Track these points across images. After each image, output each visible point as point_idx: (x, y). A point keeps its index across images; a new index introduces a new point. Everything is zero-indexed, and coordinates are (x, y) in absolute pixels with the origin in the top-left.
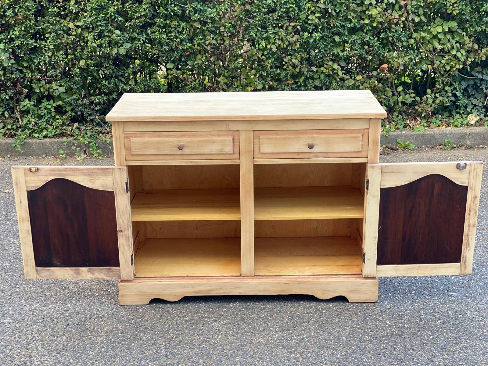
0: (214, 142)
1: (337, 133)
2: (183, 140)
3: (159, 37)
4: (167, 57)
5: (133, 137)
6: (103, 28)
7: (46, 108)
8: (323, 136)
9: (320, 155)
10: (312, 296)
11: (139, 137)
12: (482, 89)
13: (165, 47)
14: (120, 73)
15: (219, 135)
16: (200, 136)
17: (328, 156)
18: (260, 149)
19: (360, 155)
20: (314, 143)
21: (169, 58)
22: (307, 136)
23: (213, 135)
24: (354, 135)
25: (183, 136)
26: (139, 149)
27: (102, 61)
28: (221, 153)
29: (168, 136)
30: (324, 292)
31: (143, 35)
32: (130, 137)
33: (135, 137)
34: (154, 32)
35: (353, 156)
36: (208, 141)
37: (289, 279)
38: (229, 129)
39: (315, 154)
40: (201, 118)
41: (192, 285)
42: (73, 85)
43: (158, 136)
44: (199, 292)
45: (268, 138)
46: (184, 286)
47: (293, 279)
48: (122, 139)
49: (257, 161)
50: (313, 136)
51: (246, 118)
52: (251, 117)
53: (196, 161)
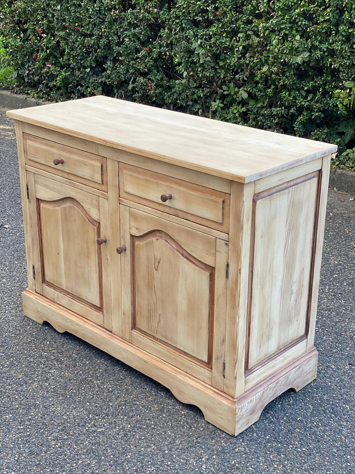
0: (86, 165)
1: (196, 190)
2: (63, 155)
3: (339, 48)
4: (348, 74)
5: (28, 139)
6: (287, 32)
7: (233, 113)
8: (182, 189)
9: (180, 214)
10: (169, 390)
13: (346, 61)
14: (302, 85)
15: (91, 159)
16: (76, 154)
17: (188, 218)
18: (124, 186)
19: (221, 228)
20: (173, 195)
21: (350, 75)
22: (166, 184)
23: (86, 157)
24: (214, 198)
25: (64, 150)
26: (32, 154)
27: (286, 70)
28: (92, 180)
29: (52, 147)
30: (180, 391)
31: (325, 44)
33: (30, 140)
34: (336, 41)
35: (213, 227)
36: (82, 163)
37: (150, 358)
38: (99, 153)
39: (175, 211)
40: (72, 133)
41: (72, 322)
42: (258, 92)
43: (46, 145)
44: (76, 333)
45: (131, 175)
47: (153, 360)
48: (22, 140)
49: (122, 201)
50: (172, 185)
51: (107, 143)
52: (113, 144)
53: (74, 183)
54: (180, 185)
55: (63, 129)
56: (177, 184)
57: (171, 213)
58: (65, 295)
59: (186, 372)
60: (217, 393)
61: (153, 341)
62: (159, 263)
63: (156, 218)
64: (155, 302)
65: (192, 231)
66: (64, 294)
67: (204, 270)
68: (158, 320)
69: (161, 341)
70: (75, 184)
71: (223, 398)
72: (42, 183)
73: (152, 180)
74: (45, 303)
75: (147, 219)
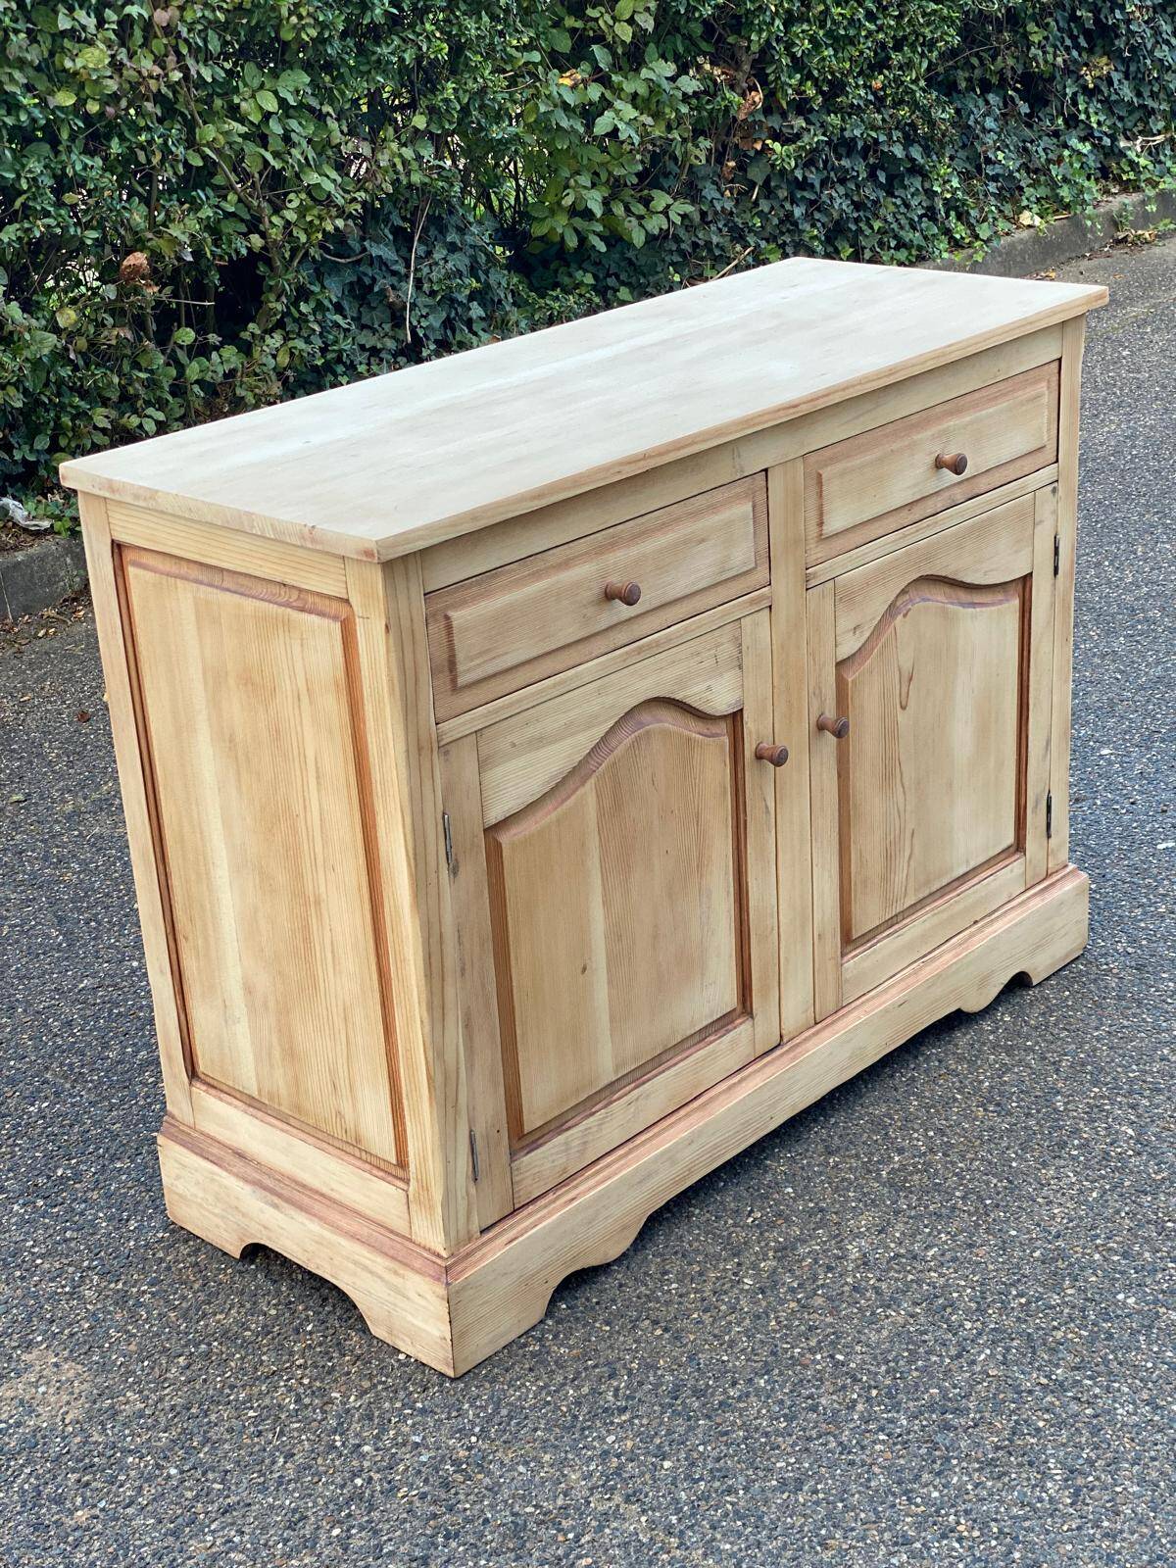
0: (702, 541)
1: (997, 398)
2: (616, 567)
5: (456, 606)
8: (966, 419)
10: (959, 1012)
11: (474, 599)
12: (383, 291)
15: (714, 508)
16: (660, 527)
18: (821, 524)
19: (1041, 460)
22: (932, 430)
23: (695, 515)
24: (1031, 391)
25: (612, 545)
26: (480, 654)
28: (724, 577)
29: (565, 564)
32: (447, 607)
33: (463, 603)
35: (1026, 470)
36: (687, 542)
37: (903, 985)
38: (742, 470)
40: (679, 449)
41: (669, 1157)
43: (537, 575)
45: (842, 474)
46: (645, 1175)
47: (910, 981)
48: (420, 627)
49: (815, 574)
50: (945, 426)
51: (799, 408)
52: (812, 400)
53: (655, 641)
54: (958, 411)
55: (645, 457)
56: (951, 413)
57: (940, 506)
58: (611, 1103)
59: (976, 922)
60: (1046, 888)
61: (896, 931)
62: (911, 679)
63: (907, 551)
64: (902, 809)
65: (1008, 509)
66: (605, 1107)
67: (1008, 600)
68: (907, 854)
69: (914, 908)
70: (658, 643)
71: (1058, 885)
72: (514, 745)
73: (895, 446)
74: (550, 1214)
75: (880, 577)
